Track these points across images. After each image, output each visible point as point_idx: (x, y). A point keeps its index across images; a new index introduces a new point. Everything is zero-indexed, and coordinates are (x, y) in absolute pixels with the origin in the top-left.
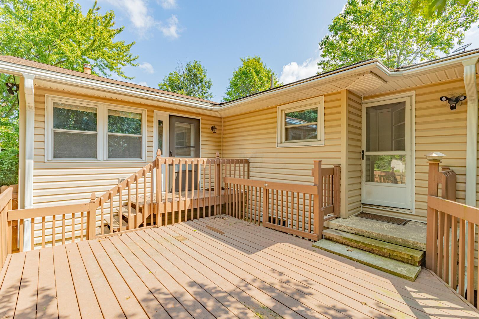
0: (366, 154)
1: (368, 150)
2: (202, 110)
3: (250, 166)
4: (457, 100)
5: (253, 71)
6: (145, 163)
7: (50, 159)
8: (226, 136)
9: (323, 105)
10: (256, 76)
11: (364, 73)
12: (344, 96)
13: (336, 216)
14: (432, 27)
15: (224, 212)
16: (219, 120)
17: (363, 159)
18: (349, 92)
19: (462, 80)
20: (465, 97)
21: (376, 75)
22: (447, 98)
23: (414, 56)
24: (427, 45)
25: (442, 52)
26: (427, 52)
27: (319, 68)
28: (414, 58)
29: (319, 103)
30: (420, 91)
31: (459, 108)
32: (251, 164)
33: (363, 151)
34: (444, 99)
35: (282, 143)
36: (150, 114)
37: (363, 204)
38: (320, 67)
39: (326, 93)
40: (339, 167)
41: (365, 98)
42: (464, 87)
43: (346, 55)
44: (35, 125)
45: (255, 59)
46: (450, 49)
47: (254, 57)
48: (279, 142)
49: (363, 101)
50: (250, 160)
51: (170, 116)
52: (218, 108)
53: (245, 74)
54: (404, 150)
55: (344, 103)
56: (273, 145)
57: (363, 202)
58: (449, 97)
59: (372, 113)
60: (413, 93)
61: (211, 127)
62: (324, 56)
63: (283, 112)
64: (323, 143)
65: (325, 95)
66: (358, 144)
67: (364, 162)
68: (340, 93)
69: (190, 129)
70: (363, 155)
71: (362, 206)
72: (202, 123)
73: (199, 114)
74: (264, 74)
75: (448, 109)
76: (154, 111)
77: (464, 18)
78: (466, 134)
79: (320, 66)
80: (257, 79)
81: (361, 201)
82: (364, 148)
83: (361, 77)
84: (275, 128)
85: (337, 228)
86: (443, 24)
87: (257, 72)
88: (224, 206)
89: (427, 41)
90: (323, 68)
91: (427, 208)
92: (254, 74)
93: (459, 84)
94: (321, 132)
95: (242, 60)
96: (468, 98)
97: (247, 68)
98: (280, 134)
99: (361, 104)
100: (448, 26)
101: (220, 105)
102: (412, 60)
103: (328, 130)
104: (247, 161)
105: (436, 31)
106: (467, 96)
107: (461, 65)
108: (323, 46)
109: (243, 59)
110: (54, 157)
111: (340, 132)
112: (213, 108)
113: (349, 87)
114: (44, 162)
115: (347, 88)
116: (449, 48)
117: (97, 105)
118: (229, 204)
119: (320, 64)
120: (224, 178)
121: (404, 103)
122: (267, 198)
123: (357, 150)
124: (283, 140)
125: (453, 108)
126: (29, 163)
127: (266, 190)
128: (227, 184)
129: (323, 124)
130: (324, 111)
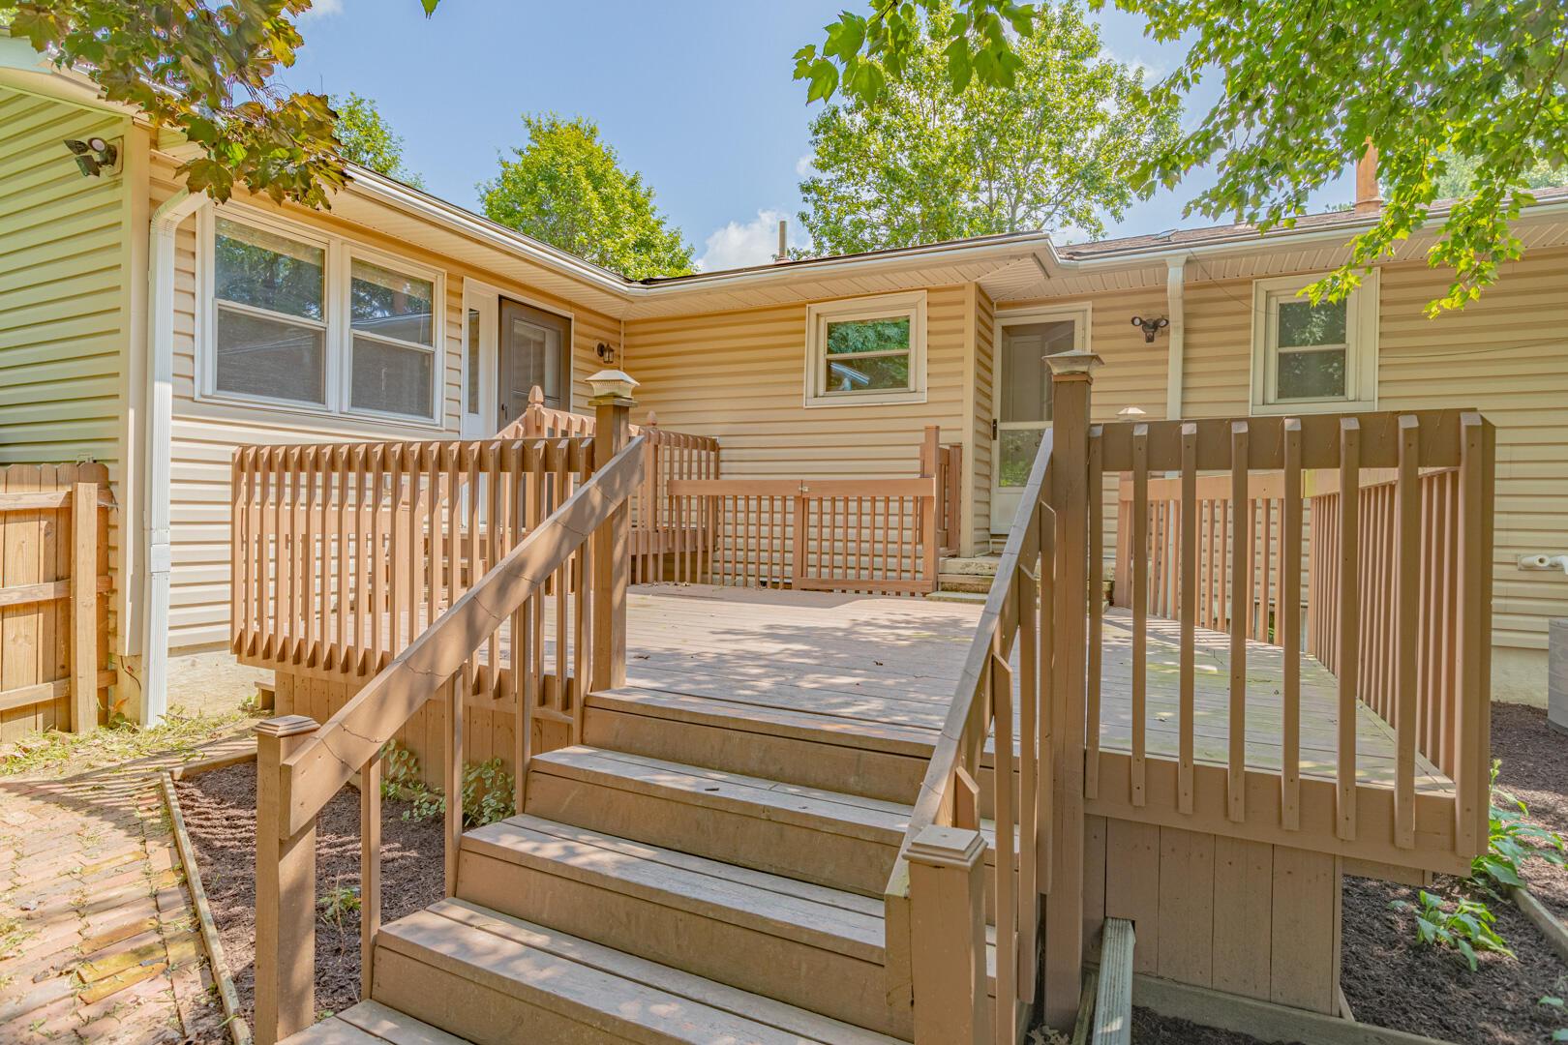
0: (1001, 426)
1: (1004, 419)
2: (597, 292)
3: (722, 458)
4: (1156, 326)
5: (580, 171)
6: (441, 431)
7: (209, 391)
9: (924, 311)
10: (593, 195)
11: (1020, 256)
12: (971, 297)
13: (952, 552)
14: (1088, 144)
15: (668, 576)
16: (613, 326)
17: (995, 438)
18: (982, 289)
19: (1165, 290)
20: (1167, 322)
21: (1039, 262)
22: (1142, 322)
23: (1049, 209)
24: (1078, 186)
25: (1108, 212)
26: (1076, 204)
27: (806, 200)
28: (1049, 215)
29: (914, 306)
30: (1104, 302)
31: (1158, 341)
32: (723, 452)
33: (995, 422)
34: (1137, 321)
35: (816, 396)
36: (455, 286)
37: (993, 536)
38: (809, 197)
39: (930, 286)
40: (958, 447)
41: (1000, 305)
42: (1166, 304)
43: (895, 180)
44: (176, 283)
45: (577, 127)
46: (1124, 207)
47: (574, 121)
48: (811, 393)
49: (997, 312)
50: (722, 442)
51: (501, 298)
52: (637, 289)
53: (551, 179)
55: (970, 311)
56: (794, 402)
57: (993, 532)
58: (1144, 319)
60: (1088, 305)
61: (595, 344)
62: (823, 167)
63: (822, 320)
64: (924, 398)
65: (929, 290)
66: (988, 403)
67: (996, 444)
68: (962, 288)
69: (542, 344)
70: (995, 429)
71: (991, 540)
72: (576, 332)
73: (569, 303)
74: (622, 188)
75: (1142, 342)
76: (465, 278)
77: (1152, 136)
78: (1166, 389)
79: (806, 195)
80: (596, 205)
81: (988, 529)
82: (997, 415)
83: (1014, 263)
84: (802, 357)
85: (961, 571)
86: (1111, 141)
87: (597, 181)
88: (669, 558)
89: (1079, 177)
90: (816, 202)
91: (1117, 501)
92: (584, 183)
93: (1158, 298)
94: (919, 372)
95: (529, 124)
96: (1171, 324)
97: (559, 160)
98: (812, 374)
99: (994, 318)
100: (1122, 149)
101: (644, 282)
102: (1044, 222)
103: (937, 368)
104: (715, 446)
105: (1097, 156)
106: (1170, 320)
107: (1163, 265)
108: (821, 136)
109: (534, 120)
110: (218, 388)
112: (626, 289)
113: (983, 279)
114: (192, 399)
115: (977, 280)
116: (1121, 204)
117: (325, 240)
118: (682, 555)
119: (806, 189)
120: (670, 484)
121: (1072, 323)
122: (804, 524)
123: (986, 416)
124: (822, 390)
125: (1150, 339)
126: (163, 393)
127: (803, 502)
128: (679, 498)
129: (924, 353)
130: (924, 326)
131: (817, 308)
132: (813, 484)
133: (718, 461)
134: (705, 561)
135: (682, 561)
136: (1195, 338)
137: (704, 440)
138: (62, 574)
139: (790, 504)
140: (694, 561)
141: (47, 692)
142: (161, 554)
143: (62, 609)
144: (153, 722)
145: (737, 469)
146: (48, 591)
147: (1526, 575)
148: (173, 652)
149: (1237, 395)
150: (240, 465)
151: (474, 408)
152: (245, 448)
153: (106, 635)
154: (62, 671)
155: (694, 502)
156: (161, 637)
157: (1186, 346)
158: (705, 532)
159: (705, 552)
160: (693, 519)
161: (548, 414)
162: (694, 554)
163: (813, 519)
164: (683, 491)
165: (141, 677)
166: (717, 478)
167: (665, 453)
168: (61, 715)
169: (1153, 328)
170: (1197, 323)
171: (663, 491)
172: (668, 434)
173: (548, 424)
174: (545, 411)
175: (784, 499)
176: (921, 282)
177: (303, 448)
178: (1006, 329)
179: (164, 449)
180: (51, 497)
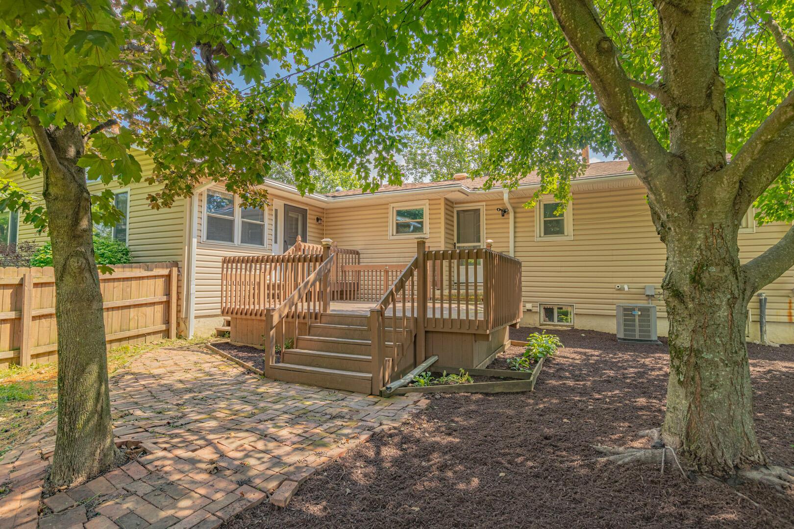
0: (457, 245)
1: (458, 242)
2: (316, 201)
3: (361, 257)
6: (267, 250)
7: (205, 240)
8: (329, 228)
9: (428, 206)
11: (455, 191)
12: (442, 202)
15: (342, 299)
16: (322, 211)
18: (446, 199)
19: (504, 200)
29: (425, 205)
30: (489, 203)
31: (506, 216)
32: (361, 255)
33: (455, 243)
34: (498, 210)
35: (393, 235)
36: (271, 202)
39: (430, 199)
41: (456, 203)
42: (505, 204)
48: (391, 234)
49: (455, 206)
50: (360, 252)
51: (285, 205)
52: (330, 200)
54: (480, 242)
55: (442, 207)
56: (385, 238)
58: (500, 209)
59: (461, 215)
60: (484, 203)
61: (316, 218)
63: (394, 209)
64: (428, 236)
66: (452, 237)
68: (440, 199)
69: (297, 220)
70: (455, 246)
72: (308, 214)
73: (307, 204)
75: (500, 216)
76: (275, 200)
78: (509, 232)
82: (456, 241)
83: (453, 193)
84: (387, 222)
88: (342, 292)
93: (502, 202)
94: (427, 227)
96: (509, 210)
98: (391, 228)
99: (453, 208)
103: (432, 226)
104: (358, 253)
107: (502, 192)
110: (208, 239)
111: (440, 223)
112: (327, 199)
113: (446, 196)
114: (201, 243)
115: (444, 197)
118: (346, 291)
120: (342, 266)
121: (479, 209)
122: (387, 280)
123: (451, 242)
124: (395, 234)
125: (503, 216)
126: (195, 241)
127: (387, 272)
128: (345, 271)
129: (428, 221)
130: (428, 211)
131: (392, 205)
132: (389, 266)
133: (359, 258)
134: (354, 294)
135: (346, 294)
136: (518, 215)
137: (354, 251)
138: (168, 293)
139: (382, 273)
140: (350, 294)
141: (164, 327)
142: (193, 288)
143: (168, 304)
144: (191, 337)
145: (364, 261)
146: (164, 299)
147: (618, 292)
148: (196, 317)
149: (531, 234)
150: (224, 262)
151: (276, 242)
152: (225, 257)
153: (179, 311)
154: (167, 321)
155: (350, 273)
156: (193, 313)
157: (515, 218)
158: (354, 283)
159: (354, 291)
160: (350, 279)
161: (303, 244)
162: (350, 291)
163: (390, 278)
164: (346, 269)
165: (187, 324)
166: (359, 264)
167: (340, 256)
168: (167, 334)
169: (504, 212)
170: (518, 210)
171: (340, 269)
172: (341, 249)
173: (303, 247)
174: (302, 244)
175: (381, 272)
176: (426, 196)
177: (239, 257)
178: (458, 212)
179: (194, 257)
180: (165, 272)
